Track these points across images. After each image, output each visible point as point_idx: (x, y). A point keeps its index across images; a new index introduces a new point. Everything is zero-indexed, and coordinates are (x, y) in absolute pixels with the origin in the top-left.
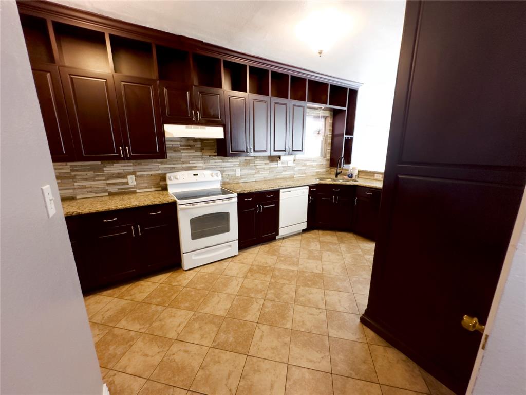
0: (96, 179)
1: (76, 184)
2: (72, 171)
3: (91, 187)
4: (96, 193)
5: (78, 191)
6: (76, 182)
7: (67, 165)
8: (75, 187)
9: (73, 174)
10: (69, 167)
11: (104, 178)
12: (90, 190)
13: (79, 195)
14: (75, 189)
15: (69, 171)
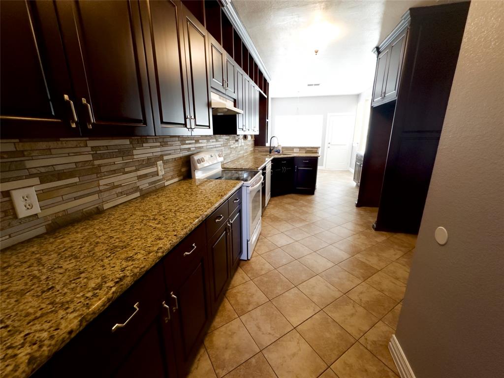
0: (127, 170)
1: (102, 182)
2: (96, 157)
3: (120, 186)
4: (127, 195)
5: (105, 195)
6: (101, 178)
7: (86, 146)
8: (101, 188)
9: (97, 162)
10: (89, 149)
11: (134, 168)
12: (119, 190)
13: (107, 202)
14: (101, 191)
15: (90, 158)
